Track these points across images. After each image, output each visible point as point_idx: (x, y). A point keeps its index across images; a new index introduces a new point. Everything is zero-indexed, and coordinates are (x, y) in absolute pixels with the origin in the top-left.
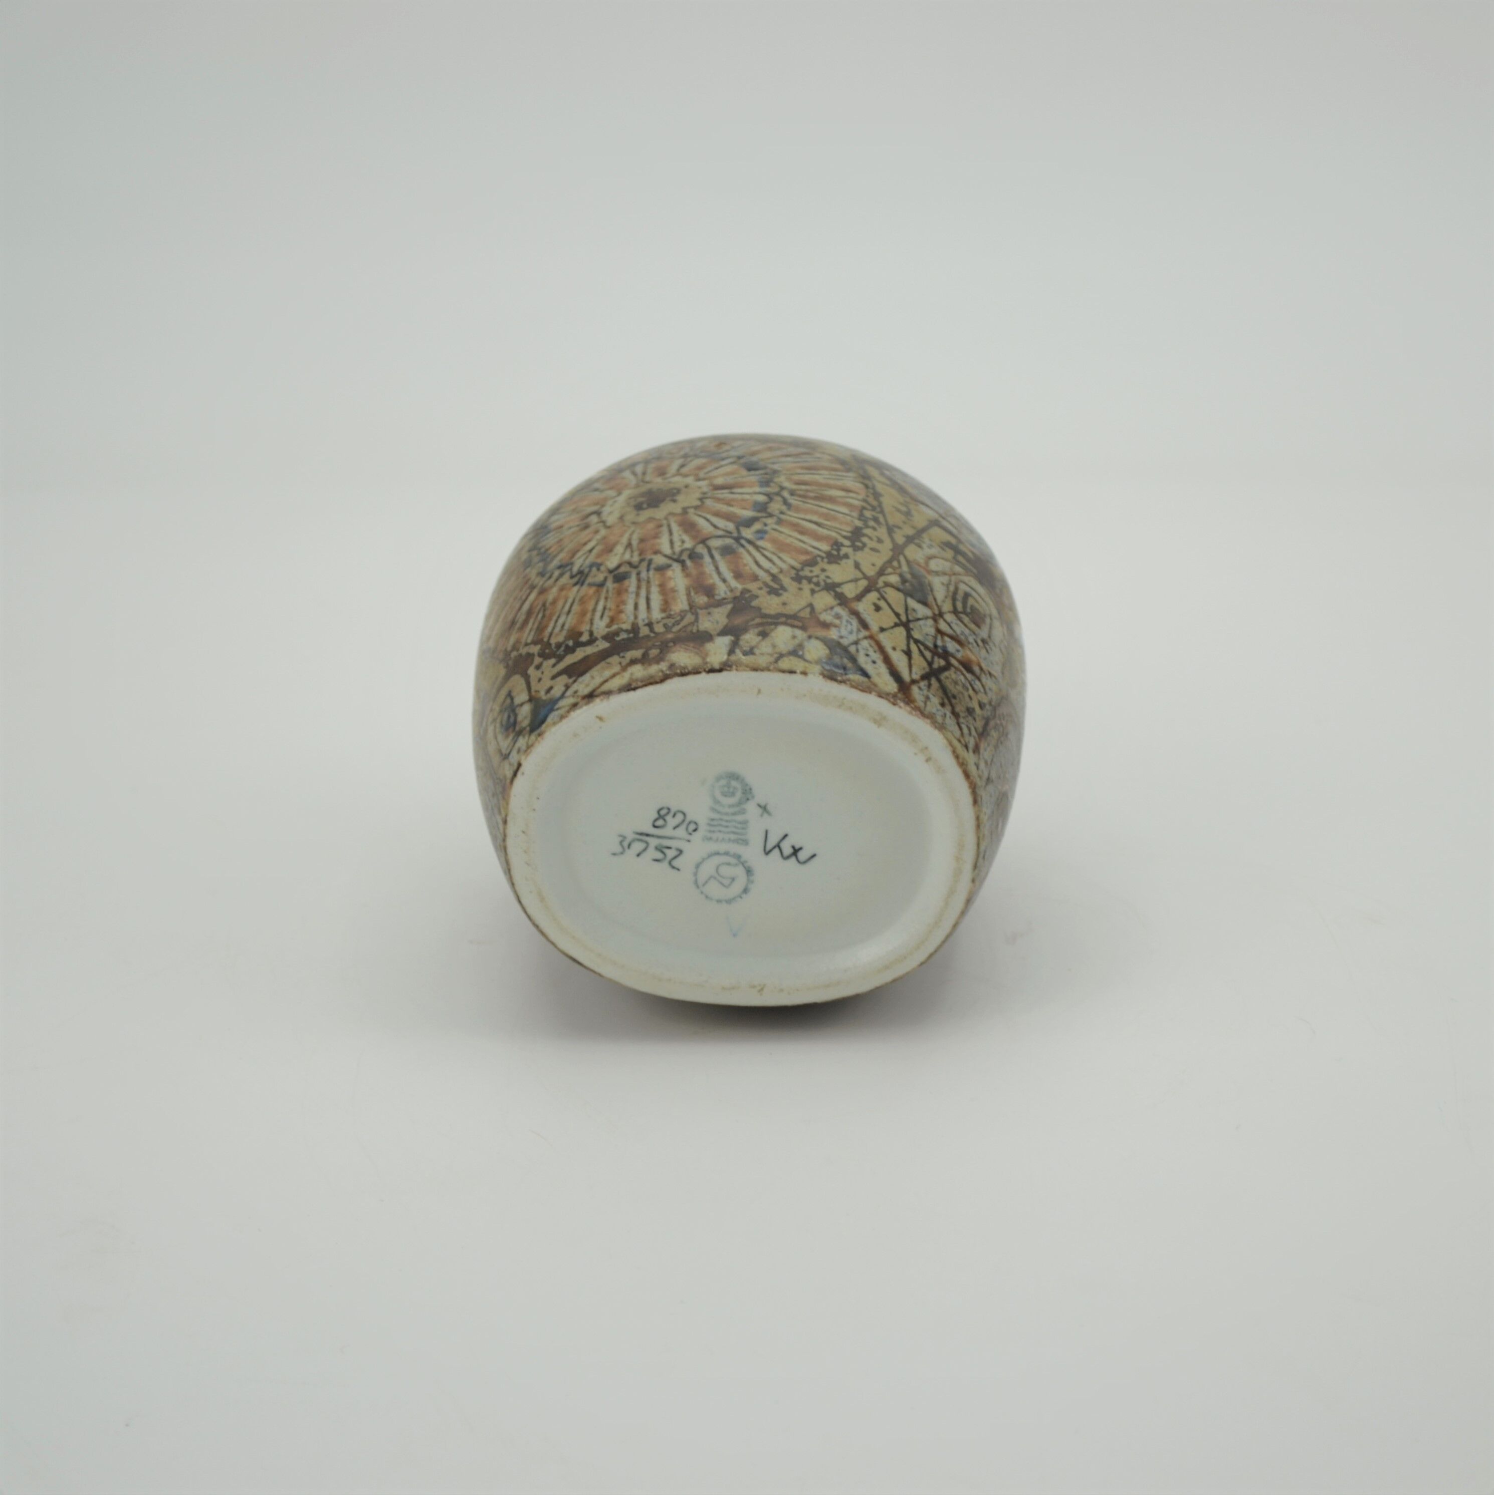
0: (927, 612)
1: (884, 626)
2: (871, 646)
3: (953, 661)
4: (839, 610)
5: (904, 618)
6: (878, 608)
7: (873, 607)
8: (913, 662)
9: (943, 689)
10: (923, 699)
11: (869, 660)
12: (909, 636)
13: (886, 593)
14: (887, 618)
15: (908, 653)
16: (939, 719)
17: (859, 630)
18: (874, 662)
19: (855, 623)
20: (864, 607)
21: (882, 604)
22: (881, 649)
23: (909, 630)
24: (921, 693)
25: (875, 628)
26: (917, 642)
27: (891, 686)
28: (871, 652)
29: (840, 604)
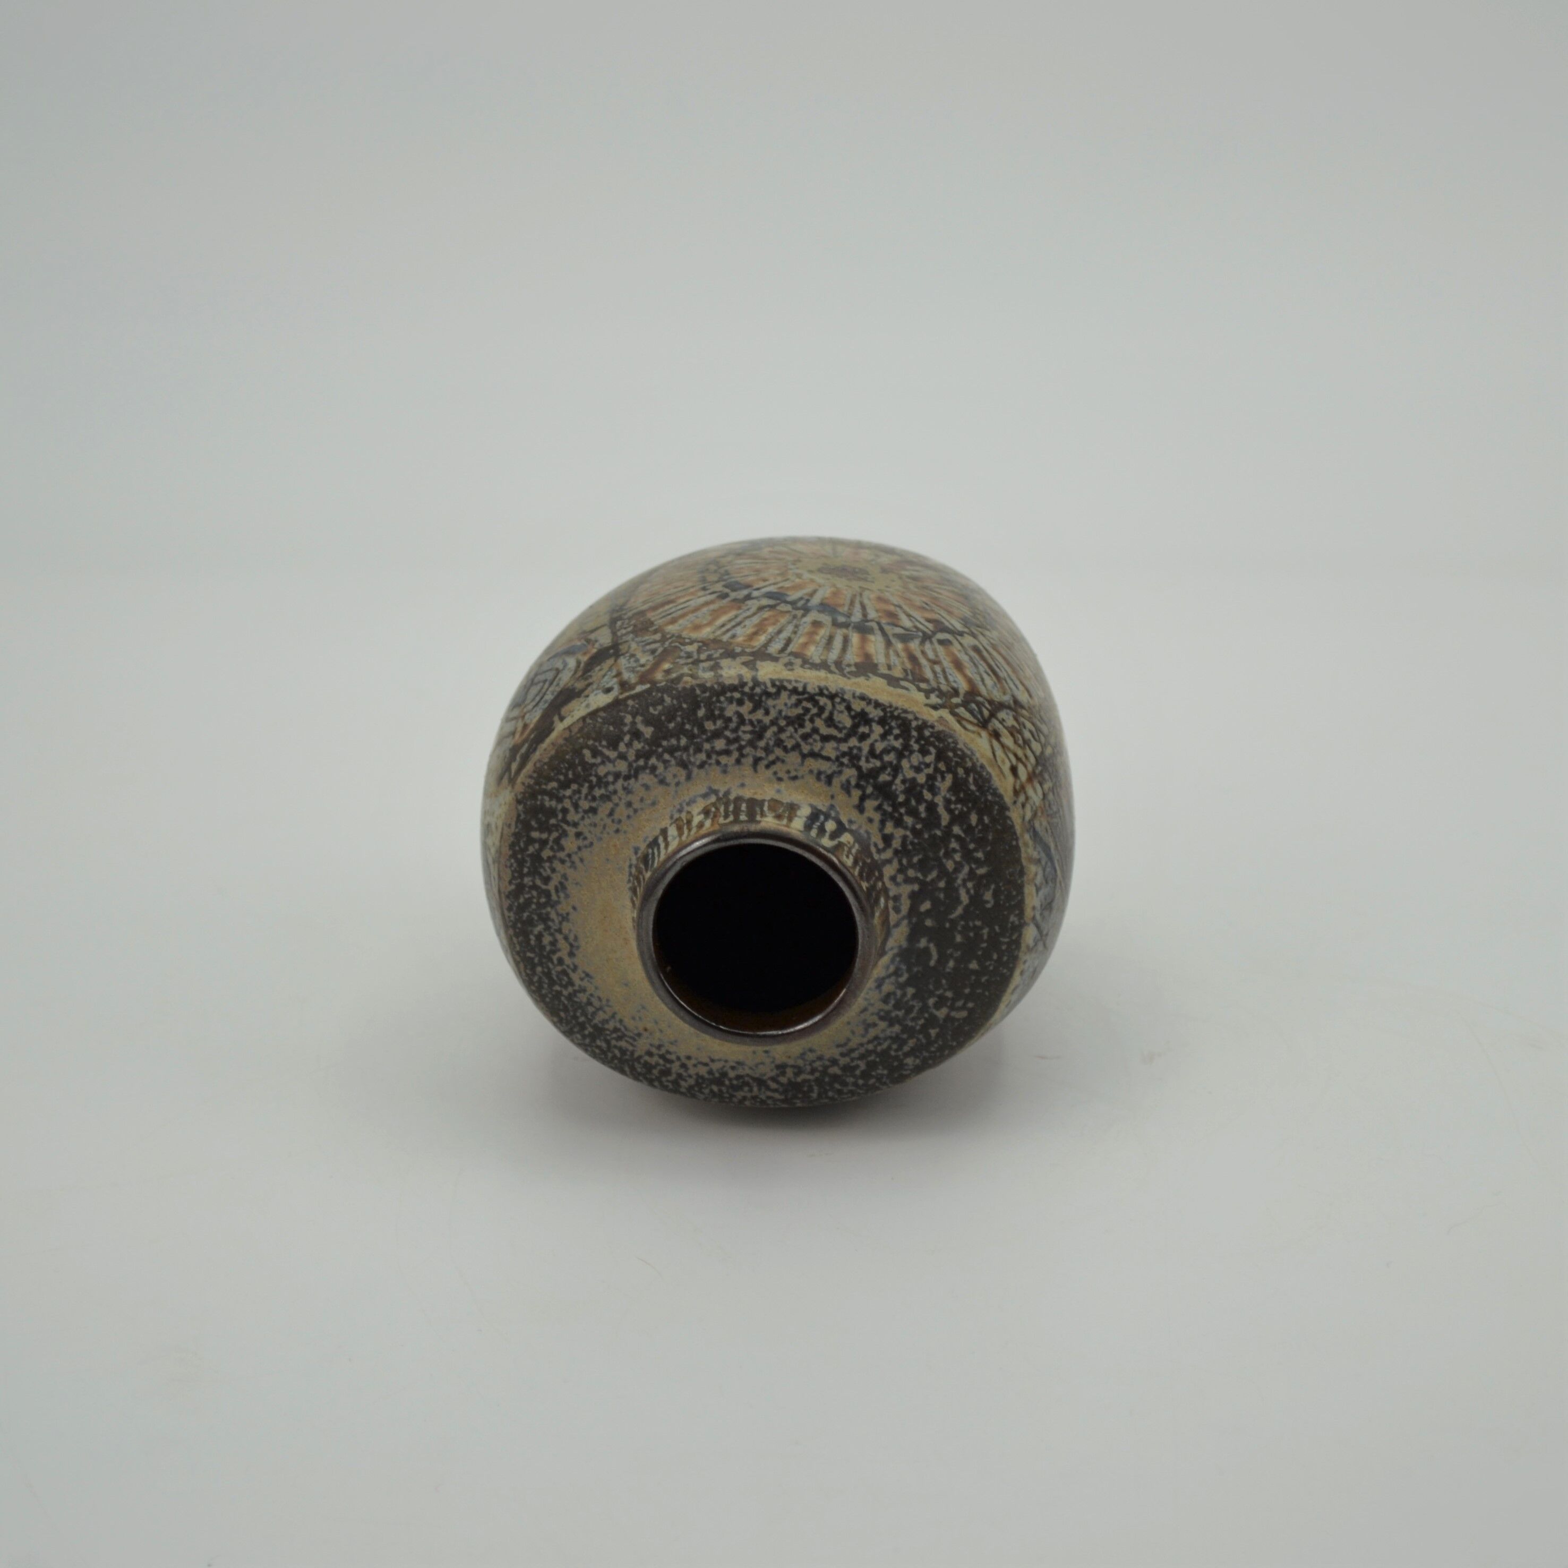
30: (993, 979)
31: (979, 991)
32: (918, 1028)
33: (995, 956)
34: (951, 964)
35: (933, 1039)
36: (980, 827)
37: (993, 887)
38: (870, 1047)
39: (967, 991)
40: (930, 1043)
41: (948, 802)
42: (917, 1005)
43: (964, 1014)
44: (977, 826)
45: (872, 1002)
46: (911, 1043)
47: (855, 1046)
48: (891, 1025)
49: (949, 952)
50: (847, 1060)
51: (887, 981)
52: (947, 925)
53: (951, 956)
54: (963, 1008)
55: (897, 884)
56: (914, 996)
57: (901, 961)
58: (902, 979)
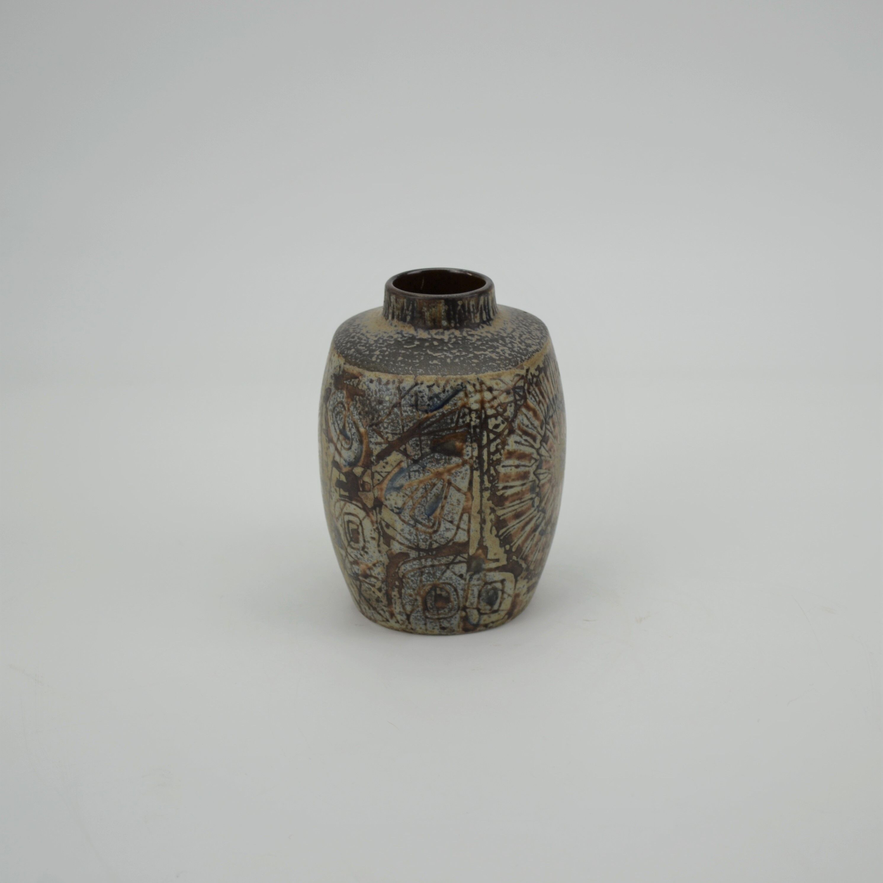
33: (402, 365)
34: (404, 352)
36: (471, 362)
37: (440, 364)
41: (486, 355)
44: (471, 361)
49: (410, 350)
51: (400, 335)
52: (424, 349)
53: (408, 351)
55: (449, 335)
57: (409, 337)
58: (399, 339)
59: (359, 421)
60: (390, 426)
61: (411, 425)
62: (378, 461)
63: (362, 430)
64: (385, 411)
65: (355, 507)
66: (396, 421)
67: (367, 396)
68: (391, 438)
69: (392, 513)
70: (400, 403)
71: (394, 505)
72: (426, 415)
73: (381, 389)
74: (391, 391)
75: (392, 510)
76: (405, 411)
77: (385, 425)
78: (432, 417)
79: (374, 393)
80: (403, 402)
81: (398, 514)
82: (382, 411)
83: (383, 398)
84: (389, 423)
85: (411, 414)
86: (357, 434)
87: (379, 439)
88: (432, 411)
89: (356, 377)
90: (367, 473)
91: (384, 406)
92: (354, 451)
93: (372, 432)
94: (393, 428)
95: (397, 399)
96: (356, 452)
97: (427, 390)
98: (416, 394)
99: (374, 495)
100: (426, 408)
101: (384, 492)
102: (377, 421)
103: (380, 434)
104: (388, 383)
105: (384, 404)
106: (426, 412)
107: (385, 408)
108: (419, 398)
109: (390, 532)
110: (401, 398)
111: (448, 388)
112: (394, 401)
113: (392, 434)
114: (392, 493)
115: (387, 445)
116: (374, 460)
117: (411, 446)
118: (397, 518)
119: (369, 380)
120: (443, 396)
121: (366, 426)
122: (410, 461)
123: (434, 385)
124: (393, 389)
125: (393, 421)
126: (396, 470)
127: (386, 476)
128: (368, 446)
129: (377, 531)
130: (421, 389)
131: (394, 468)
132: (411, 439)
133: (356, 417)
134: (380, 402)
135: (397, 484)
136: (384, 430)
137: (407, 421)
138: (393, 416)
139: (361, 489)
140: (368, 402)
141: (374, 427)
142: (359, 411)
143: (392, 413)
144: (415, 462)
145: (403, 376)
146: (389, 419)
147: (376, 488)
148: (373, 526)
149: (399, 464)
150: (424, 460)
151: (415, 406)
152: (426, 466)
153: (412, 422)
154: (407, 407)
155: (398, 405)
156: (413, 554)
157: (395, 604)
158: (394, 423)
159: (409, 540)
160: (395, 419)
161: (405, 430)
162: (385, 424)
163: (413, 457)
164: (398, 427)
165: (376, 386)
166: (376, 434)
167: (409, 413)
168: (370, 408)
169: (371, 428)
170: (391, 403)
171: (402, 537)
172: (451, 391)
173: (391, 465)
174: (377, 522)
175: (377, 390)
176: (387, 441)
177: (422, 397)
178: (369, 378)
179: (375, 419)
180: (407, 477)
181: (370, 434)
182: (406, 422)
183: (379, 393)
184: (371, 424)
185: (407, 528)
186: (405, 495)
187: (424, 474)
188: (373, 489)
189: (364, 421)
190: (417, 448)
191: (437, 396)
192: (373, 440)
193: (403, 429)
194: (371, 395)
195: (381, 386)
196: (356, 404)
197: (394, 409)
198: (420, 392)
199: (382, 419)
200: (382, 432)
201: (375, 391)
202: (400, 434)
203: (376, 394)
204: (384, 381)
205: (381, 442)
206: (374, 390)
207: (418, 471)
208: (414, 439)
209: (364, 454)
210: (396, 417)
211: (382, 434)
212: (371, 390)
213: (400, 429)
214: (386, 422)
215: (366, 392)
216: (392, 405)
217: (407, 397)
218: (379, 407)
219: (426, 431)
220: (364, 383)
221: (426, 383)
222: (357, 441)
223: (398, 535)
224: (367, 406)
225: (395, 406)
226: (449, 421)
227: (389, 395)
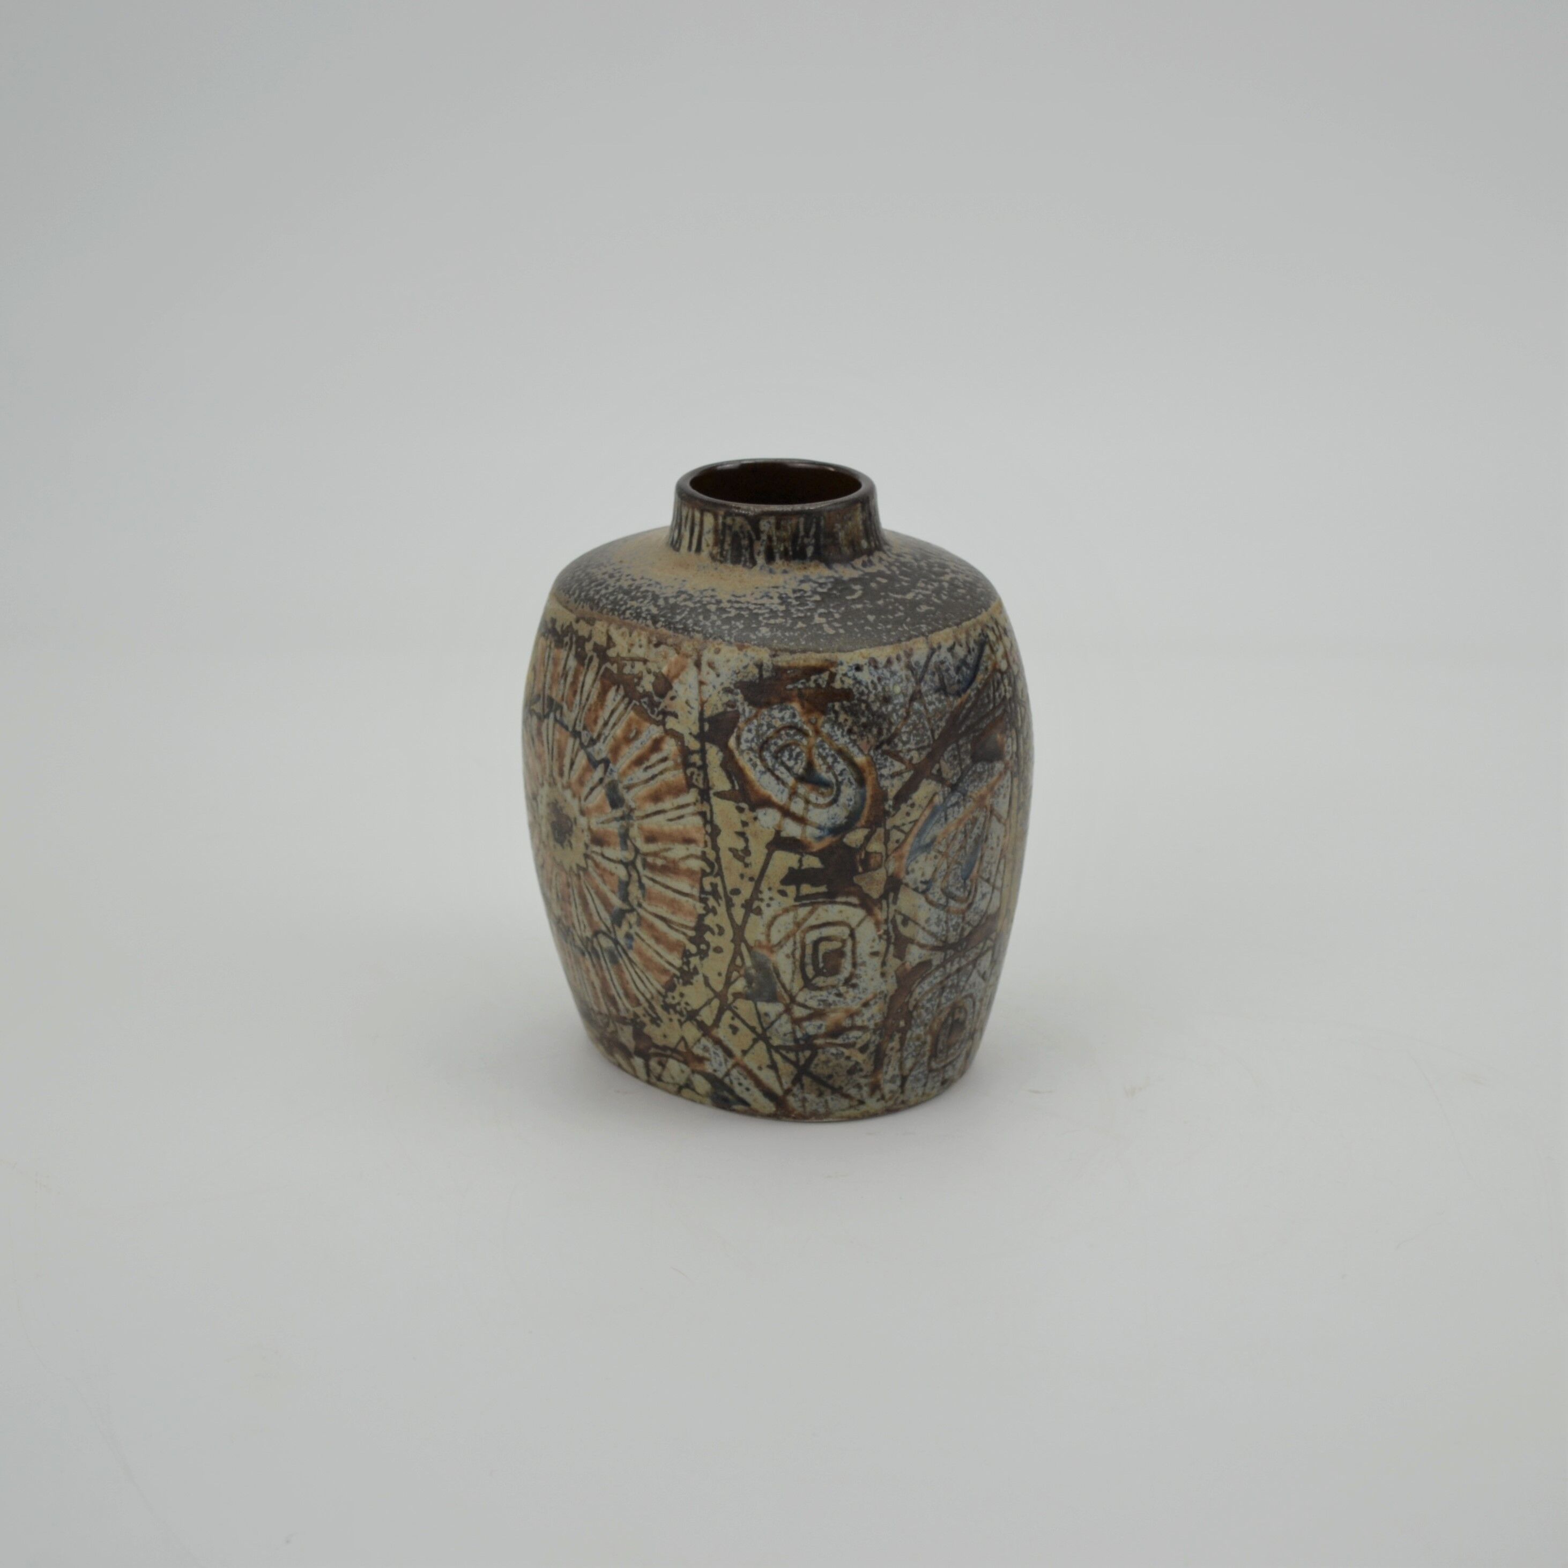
0: (779, 1007)
1: (746, 1048)
2: (741, 1074)
3: (819, 1042)
4: (705, 1041)
5: (759, 1030)
6: (735, 1030)
7: (730, 1031)
8: (780, 1073)
9: (816, 1079)
10: (799, 1104)
11: (743, 1088)
12: (770, 1047)
13: (736, 1008)
14: (746, 1037)
15: (773, 1066)
16: (822, 1110)
17: (726, 1061)
18: (748, 1089)
19: (720, 1053)
20: (722, 1033)
21: (737, 1023)
22: (750, 1074)
23: (766, 1040)
24: (797, 1099)
25: (737, 1052)
26: (778, 1049)
27: (770, 1107)
28: (742, 1080)
29: (704, 1035)
30: (873, 633)
31: (856, 630)
32: (795, 616)
34: (859, 606)
35: (795, 628)
38: (752, 607)
39: (850, 623)
40: (791, 629)
42: (811, 605)
43: (832, 632)
45: (787, 586)
46: (779, 621)
47: (743, 601)
48: (781, 604)
49: (866, 601)
50: (729, 605)
51: (811, 583)
52: (882, 594)
53: (865, 604)
54: (835, 628)
56: (815, 602)
57: (831, 582)
58: (820, 590)
59: (851, 745)
60: (912, 737)
61: (943, 724)
62: (896, 807)
63: (860, 759)
64: (900, 713)
65: (844, 908)
66: (921, 725)
67: (857, 696)
68: (916, 757)
69: (915, 893)
70: (920, 692)
71: (920, 879)
72: (959, 700)
73: (882, 676)
74: (898, 674)
75: (916, 890)
76: (931, 703)
77: (904, 738)
78: (967, 701)
79: (871, 687)
80: (924, 688)
81: (924, 892)
82: (894, 715)
83: (889, 691)
84: (910, 733)
85: (940, 706)
86: (849, 770)
87: (898, 767)
88: (965, 690)
89: (818, 670)
90: (876, 835)
91: (895, 705)
92: (847, 802)
93: (883, 758)
94: (918, 739)
95: (913, 686)
96: (852, 803)
97: (949, 656)
98: (938, 669)
99: (887, 872)
100: (956, 687)
101: (905, 861)
102: (889, 735)
103: (896, 756)
104: (889, 662)
105: (896, 702)
106: (958, 694)
107: (898, 707)
108: (944, 674)
109: (906, 931)
110: (919, 681)
111: (972, 645)
112: (910, 691)
113: (918, 749)
114: (918, 858)
115: (912, 772)
116: (890, 806)
117: (947, 761)
118: (921, 900)
119: (854, 667)
120: (971, 660)
121: (869, 750)
122: (946, 789)
123: (954, 645)
124: (902, 669)
125: (915, 726)
126: (927, 813)
127: (911, 830)
128: (877, 786)
129: (885, 937)
130: (942, 657)
131: (925, 810)
132: (945, 749)
133: (842, 740)
134: (887, 700)
135: (927, 839)
136: (904, 748)
137: (937, 719)
138: (914, 717)
139: (860, 869)
140: (863, 706)
141: (885, 747)
142: (846, 728)
143: (911, 713)
144: (954, 788)
145: (908, 643)
146: (908, 726)
147: (891, 858)
148: (878, 930)
149: (931, 801)
150: (964, 780)
151: (942, 689)
152: (967, 791)
153: (944, 719)
154: (931, 695)
155: (918, 696)
156: (937, 958)
157: (888, 1065)
158: (917, 730)
159: (933, 935)
160: (918, 722)
161: (936, 737)
162: (902, 735)
163: (951, 781)
164: (926, 735)
165: (871, 674)
166: (890, 760)
167: (937, 703)
168: (870, 716)
169: (880, 751)
170: (905, 695)
171: (925, 934)
172: (976, 648)
173: (920, 806)
174: (886, 921)
175: (876, 680)
176: (910, 764)
177: (947, 670)
178: (851, 664)
179: (885, 731)
180: (943, 820)
181: (879, 762)
182: (936, 722)
183: (881, 685)
184: (878, 744)
185: (935, 913)
186: (938, 854)
187: (965, 806)
188: (886, 860)
189: (862, 743)
190: (956, 763)
191: (964, 662)
192: (885, 772)
193: (933, 736)
194: (866, 691)
195: (880, 671)
196: (837, 717)
197: (913, 705)
198: (942, 662)
199: (897, 729)
200: (901, 751)
201: (872, 682)
202: (929, 746)
203: (875, 688)
204: (882, 660)
205: (901, 770)
206: (869, 681)
207: (957, 804)
208: (950, 748)
209: (868, 802)
210: (919, 718)
211: (901, 755)
212: (864, 683)
213: (928, 738)
214: (905, 732)
215: (854, 690)
216: (907, 699)
217: (928, 677)
218: (887, 709)
219: (963, 729)
220: (845, 675)
221: (946, 645)
222: (851, 784)
223: (921, 931)
224: (863, 714)
225: (913, 699)
226: (986, 701)
227: (899, 683)
